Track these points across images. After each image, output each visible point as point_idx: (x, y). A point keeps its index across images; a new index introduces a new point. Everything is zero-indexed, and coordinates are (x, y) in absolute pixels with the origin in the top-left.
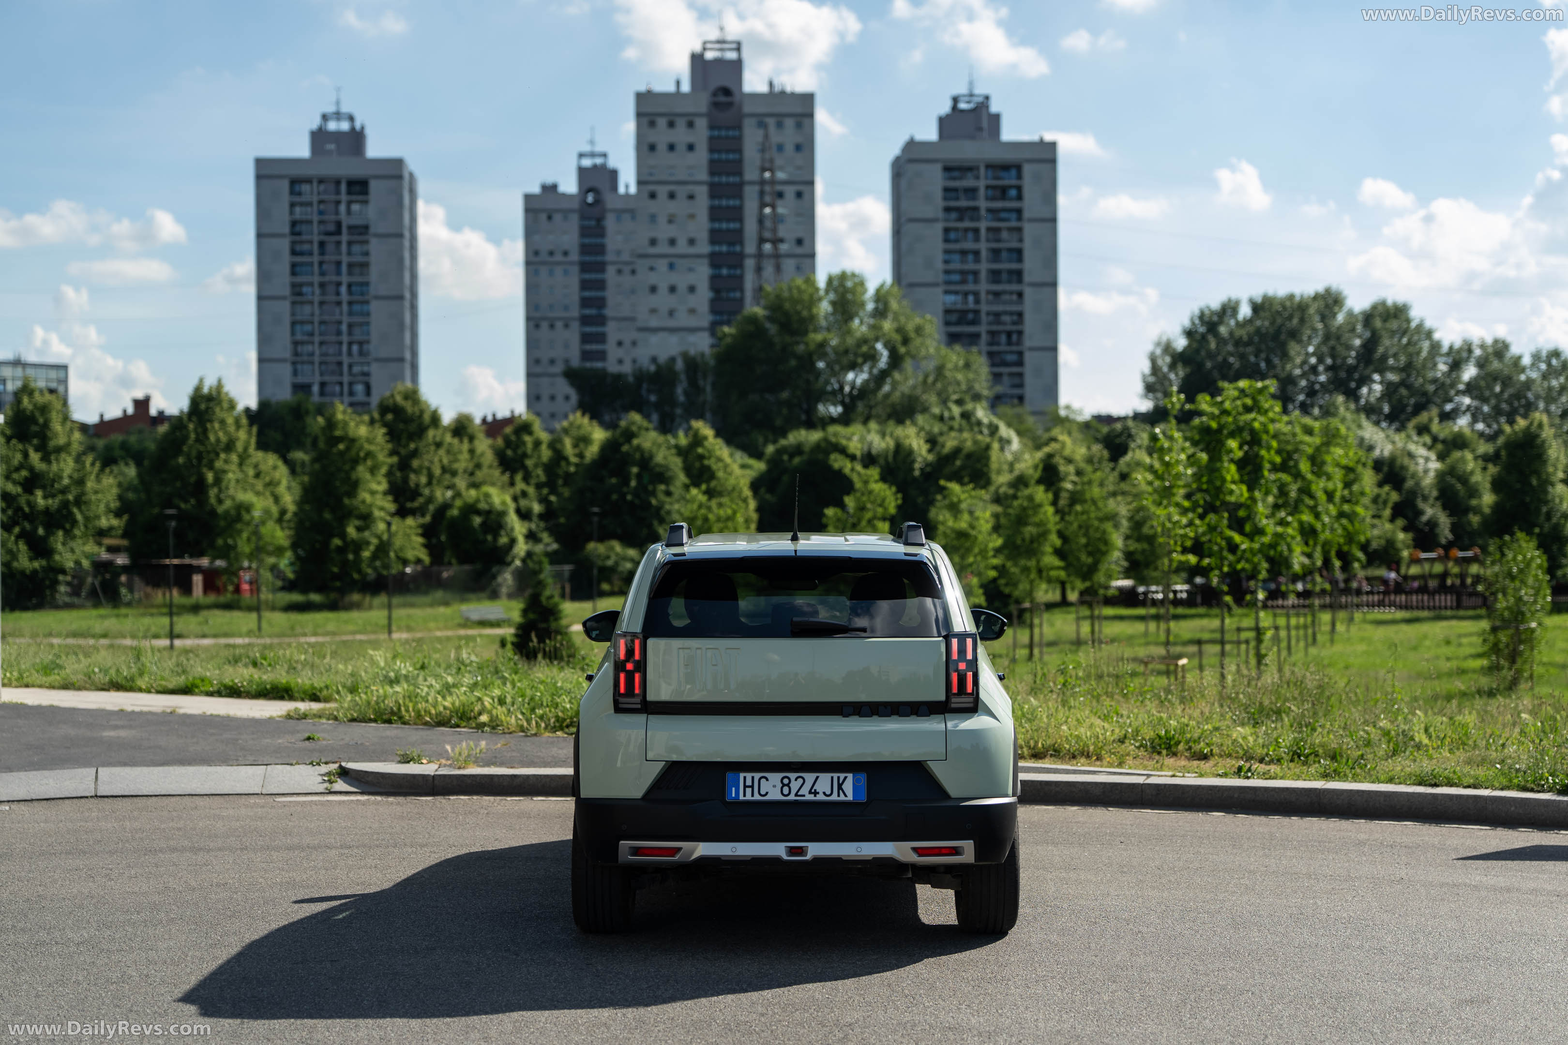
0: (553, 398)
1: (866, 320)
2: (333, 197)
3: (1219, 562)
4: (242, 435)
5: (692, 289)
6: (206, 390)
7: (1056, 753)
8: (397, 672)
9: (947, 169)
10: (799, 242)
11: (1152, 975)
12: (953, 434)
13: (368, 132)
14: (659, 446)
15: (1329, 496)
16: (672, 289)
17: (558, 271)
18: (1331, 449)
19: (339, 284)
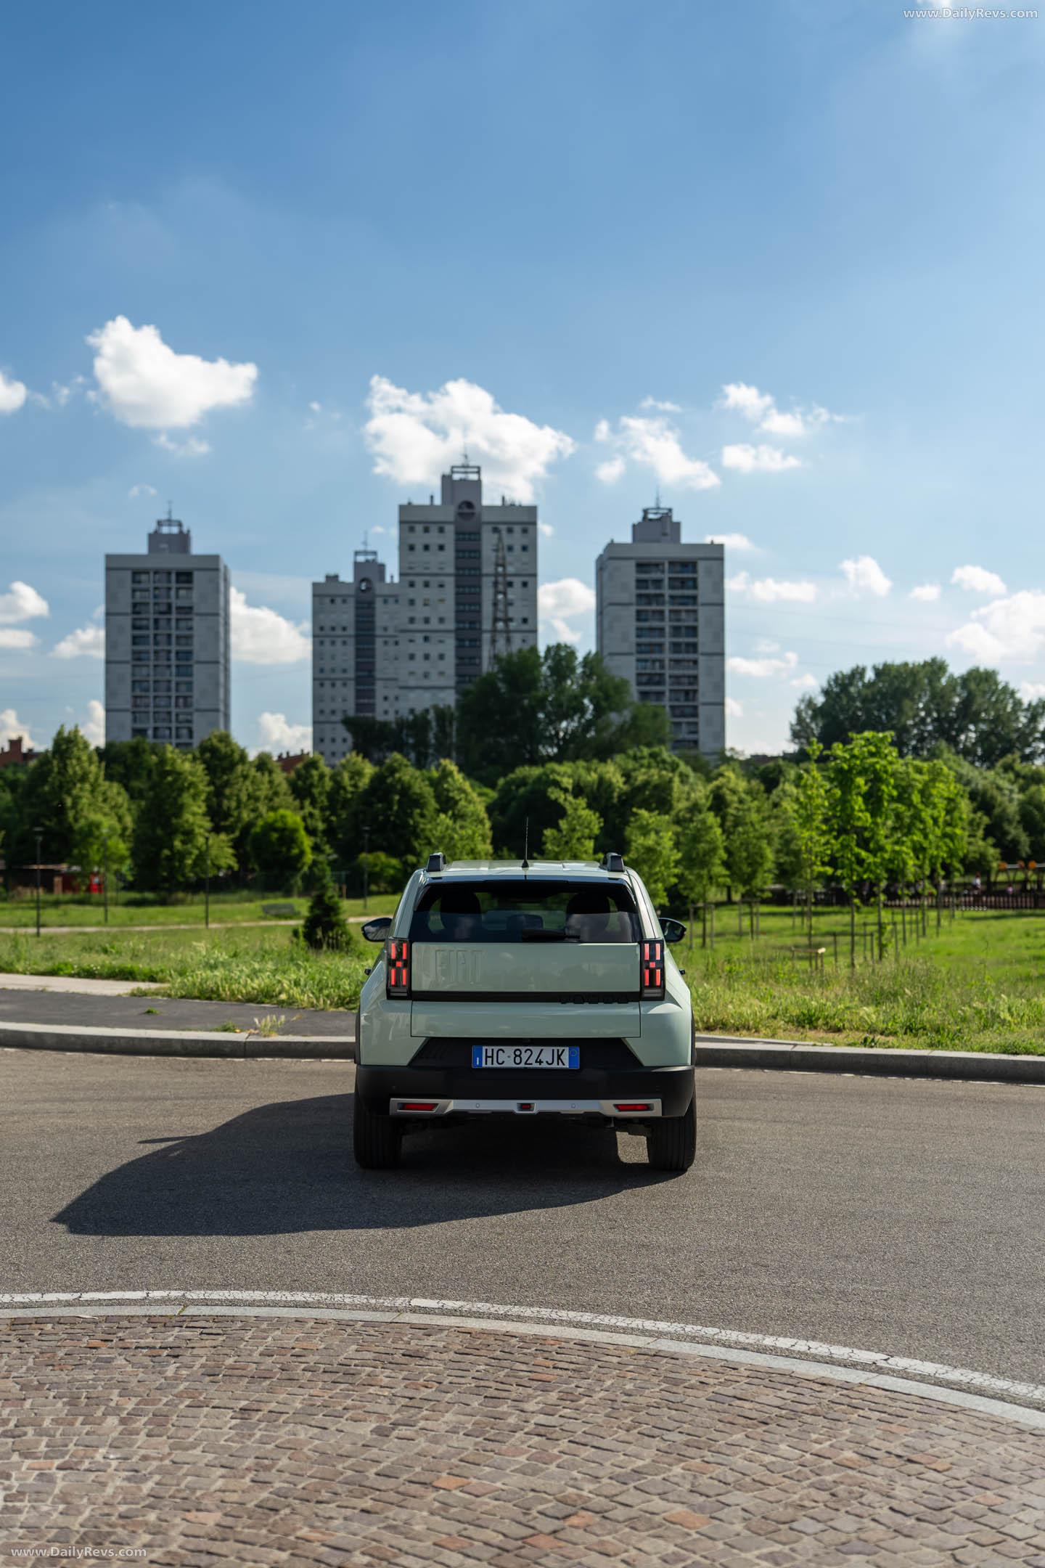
0: (333, 740)
1: (576, 680)
2: (165, 585)
3: (849, 872)
4: (93, 768)
5: (442, 657)
6: (65, 734)
7: (723, 1026)
8: (216, 959)
9: (639, 565)
10: (525, 621)
11: (798, 1203)
12: (643, 770)
13: (193, 534)
14: (416, 779)
15: (935, 820)
16: (427, 657)
17: (339, 641)
18: (937, 784)
19: (169, 652)
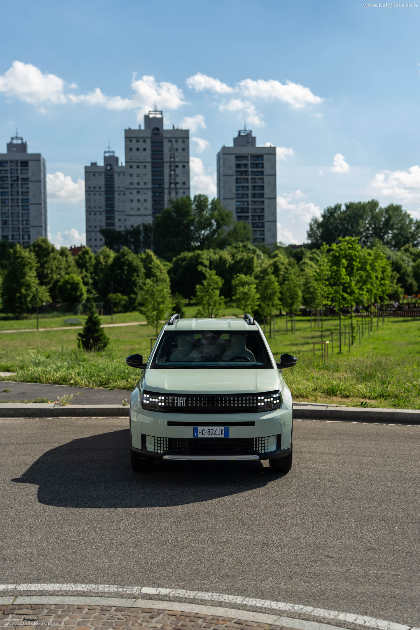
0: (96, 240)
1: (208, 211)
2: (15, 168)
3: (339, 304)
5: (146, 201)
8: (39, 360)
9: (237, 157)
10: (184, 183)
12: (240, 253)
13: (28, 144)
14: (135, 259)
15: (377, 278)
16: (139, 201)
17: (97, 194)
18: (378, 260)
19: (18, 199)
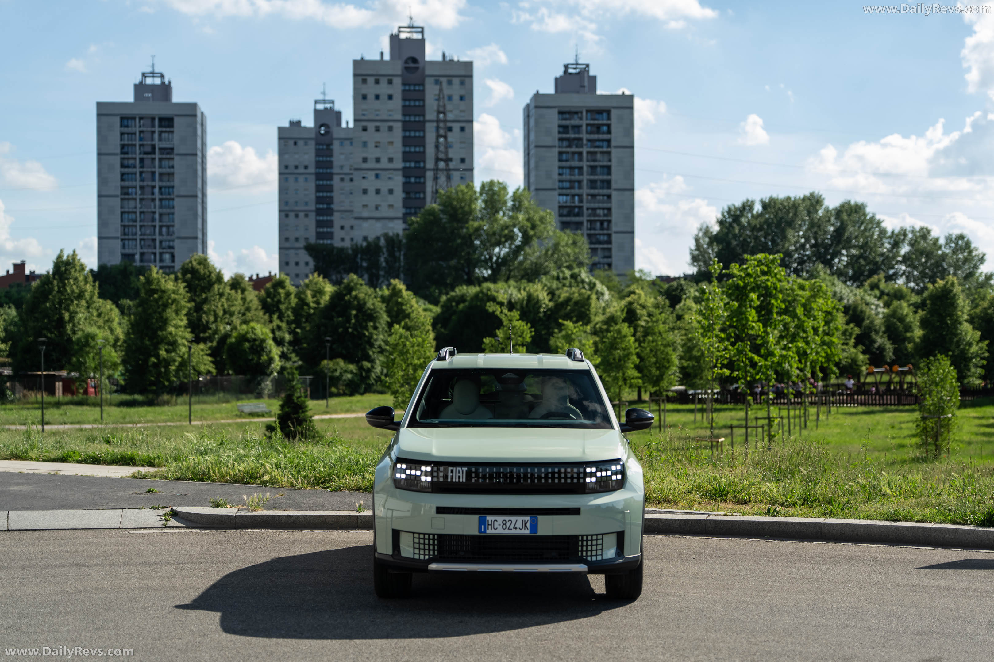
0: (297, 264)
1: (507, 212)
2: (149, 129)
3: (744, 374)
4: (89, 287)
5: (391, 192)
6: (65, 258)
8: (205, 447)
9: (560, 113)
10: (463, 160)
11: (721, 645)
12: (566, 289)
13: (173, 85)
14: (370, 296)
15: (815, 330)
16: (378, 192)
17: (301, 179)
18: (817, 300)
19: (153, 187)
